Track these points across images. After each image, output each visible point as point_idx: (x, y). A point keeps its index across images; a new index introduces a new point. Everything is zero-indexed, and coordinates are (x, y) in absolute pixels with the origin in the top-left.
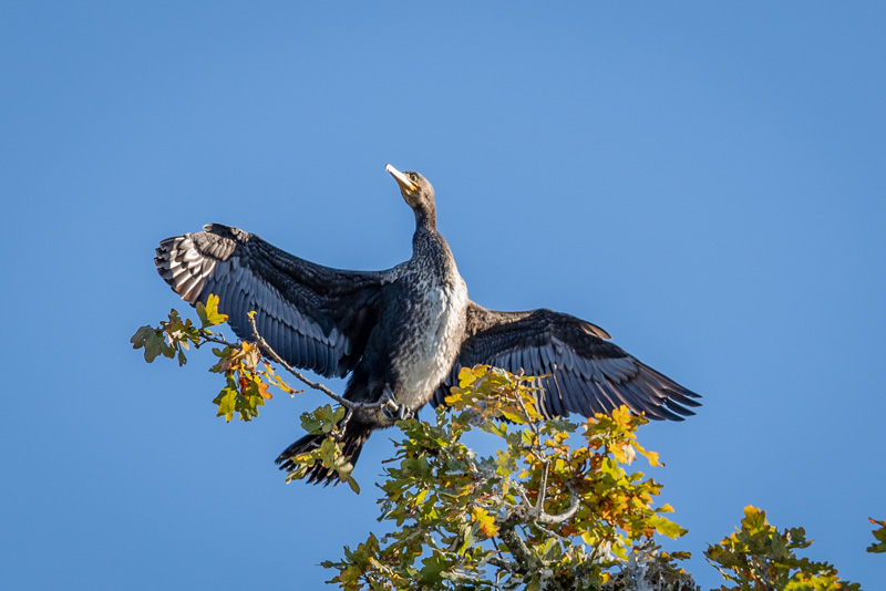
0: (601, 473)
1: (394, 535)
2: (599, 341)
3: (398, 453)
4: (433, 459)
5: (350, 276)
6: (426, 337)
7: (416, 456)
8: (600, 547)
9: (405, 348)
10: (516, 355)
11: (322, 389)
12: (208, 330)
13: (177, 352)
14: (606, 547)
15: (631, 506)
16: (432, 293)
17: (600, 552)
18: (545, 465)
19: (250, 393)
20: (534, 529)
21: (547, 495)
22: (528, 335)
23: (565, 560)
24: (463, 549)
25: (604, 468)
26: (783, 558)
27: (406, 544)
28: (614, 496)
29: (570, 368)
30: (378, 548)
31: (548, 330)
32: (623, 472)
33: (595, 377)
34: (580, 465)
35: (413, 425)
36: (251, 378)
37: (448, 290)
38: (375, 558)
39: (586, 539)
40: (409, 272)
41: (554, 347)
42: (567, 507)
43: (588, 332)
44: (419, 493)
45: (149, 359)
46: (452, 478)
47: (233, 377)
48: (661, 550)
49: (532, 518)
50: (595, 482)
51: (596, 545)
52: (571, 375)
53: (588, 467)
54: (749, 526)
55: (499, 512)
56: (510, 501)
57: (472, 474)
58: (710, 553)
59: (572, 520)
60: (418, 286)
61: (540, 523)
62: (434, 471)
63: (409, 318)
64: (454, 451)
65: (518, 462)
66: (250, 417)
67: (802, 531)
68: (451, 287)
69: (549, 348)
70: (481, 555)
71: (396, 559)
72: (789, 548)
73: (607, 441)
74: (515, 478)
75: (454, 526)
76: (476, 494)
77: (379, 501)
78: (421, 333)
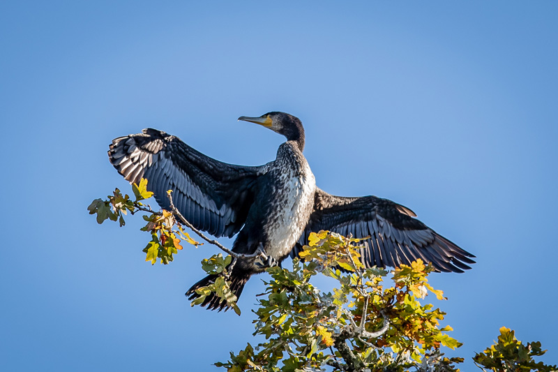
0: (404, 304)
1: (264, 345)
2: (408, 218)
3: (267, 289)
4: (290, 293)
5: (237, 169)
6: (284, 212)
7: (279, 291)
8: (403, 354)
9: (271, 218)
10: (352, 226)
11: (217, 244)
12: (140, 202)
13: (119, 217)
14: (407, 354)
15: (424, 327)
16: (290, 182)
17: (403, 358)
18: (366, 298)
19: (168, 245)
20: (359, 342)
21: (368, 319)
22: (360, 213)
23: (379, 362)
24: (311, 354)
25: (406, 301)
26: (526, 362)
27: (272, 351)
28: (413, 320)
29: (388, 236)
30: (253, 354)
31: (374, 210)
32: (419, 304)
33: (405, 243)
34: (390, 299)
35: (277, 271)
36: (168, 235)
37: (301, 179)
38: (251, 360)
39: (394, 349)
40: (274, 168)
41: (378, 221)
42: (381, 328)
43: (401, 212)
44: (281, 317)
45: (100, 221)
46: (303, 306)
47: (156, 234)
48: (443, 356)
49: (357, 334)
50: (400, 311)
51: (400, 353)
52: (389, 240)
53: (395, 301)
54: (503, 341)
55: (335, 329)
56: (342, 323)
57: (317, 304)
58: (477, 358)
59: (384, 336)
60: (281, 177)
61: (363, 338)
62: (291, 302)
63: (274, 198)
64: (305, 288)
65: (347, 296)
66: (167, 261)
67: (539, 344)
68: (304, 178)
69: (374, 222)
70: (322, 358)
71: (265, 361)
72: (530, 355)
73: (408, 283)
74: (346, 307)
75: (304, 339)
76: (320, 317)
77: (254, 322)
78: (281, 209)
